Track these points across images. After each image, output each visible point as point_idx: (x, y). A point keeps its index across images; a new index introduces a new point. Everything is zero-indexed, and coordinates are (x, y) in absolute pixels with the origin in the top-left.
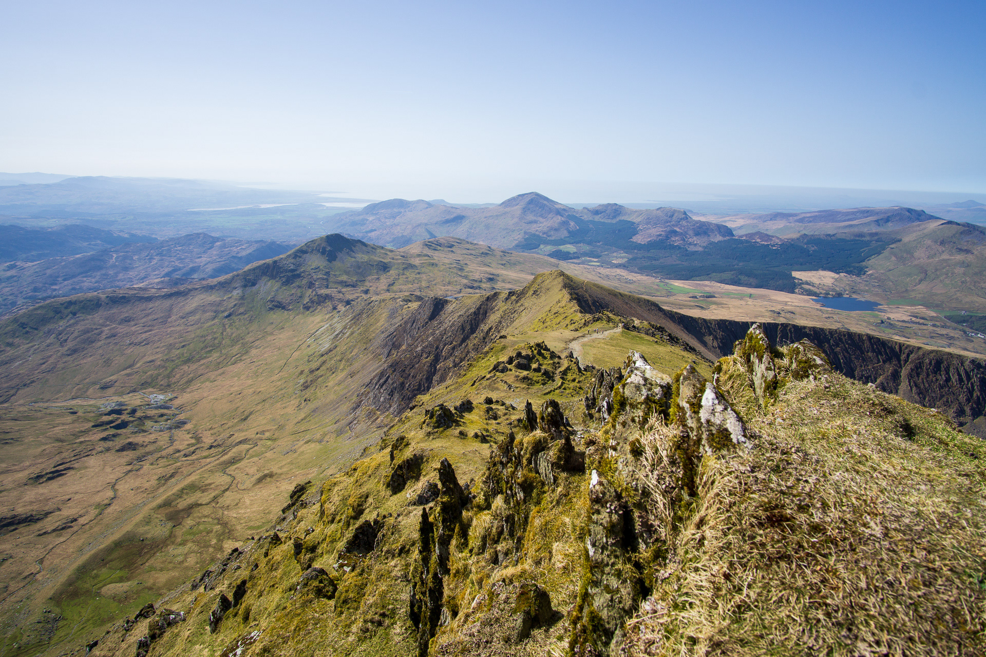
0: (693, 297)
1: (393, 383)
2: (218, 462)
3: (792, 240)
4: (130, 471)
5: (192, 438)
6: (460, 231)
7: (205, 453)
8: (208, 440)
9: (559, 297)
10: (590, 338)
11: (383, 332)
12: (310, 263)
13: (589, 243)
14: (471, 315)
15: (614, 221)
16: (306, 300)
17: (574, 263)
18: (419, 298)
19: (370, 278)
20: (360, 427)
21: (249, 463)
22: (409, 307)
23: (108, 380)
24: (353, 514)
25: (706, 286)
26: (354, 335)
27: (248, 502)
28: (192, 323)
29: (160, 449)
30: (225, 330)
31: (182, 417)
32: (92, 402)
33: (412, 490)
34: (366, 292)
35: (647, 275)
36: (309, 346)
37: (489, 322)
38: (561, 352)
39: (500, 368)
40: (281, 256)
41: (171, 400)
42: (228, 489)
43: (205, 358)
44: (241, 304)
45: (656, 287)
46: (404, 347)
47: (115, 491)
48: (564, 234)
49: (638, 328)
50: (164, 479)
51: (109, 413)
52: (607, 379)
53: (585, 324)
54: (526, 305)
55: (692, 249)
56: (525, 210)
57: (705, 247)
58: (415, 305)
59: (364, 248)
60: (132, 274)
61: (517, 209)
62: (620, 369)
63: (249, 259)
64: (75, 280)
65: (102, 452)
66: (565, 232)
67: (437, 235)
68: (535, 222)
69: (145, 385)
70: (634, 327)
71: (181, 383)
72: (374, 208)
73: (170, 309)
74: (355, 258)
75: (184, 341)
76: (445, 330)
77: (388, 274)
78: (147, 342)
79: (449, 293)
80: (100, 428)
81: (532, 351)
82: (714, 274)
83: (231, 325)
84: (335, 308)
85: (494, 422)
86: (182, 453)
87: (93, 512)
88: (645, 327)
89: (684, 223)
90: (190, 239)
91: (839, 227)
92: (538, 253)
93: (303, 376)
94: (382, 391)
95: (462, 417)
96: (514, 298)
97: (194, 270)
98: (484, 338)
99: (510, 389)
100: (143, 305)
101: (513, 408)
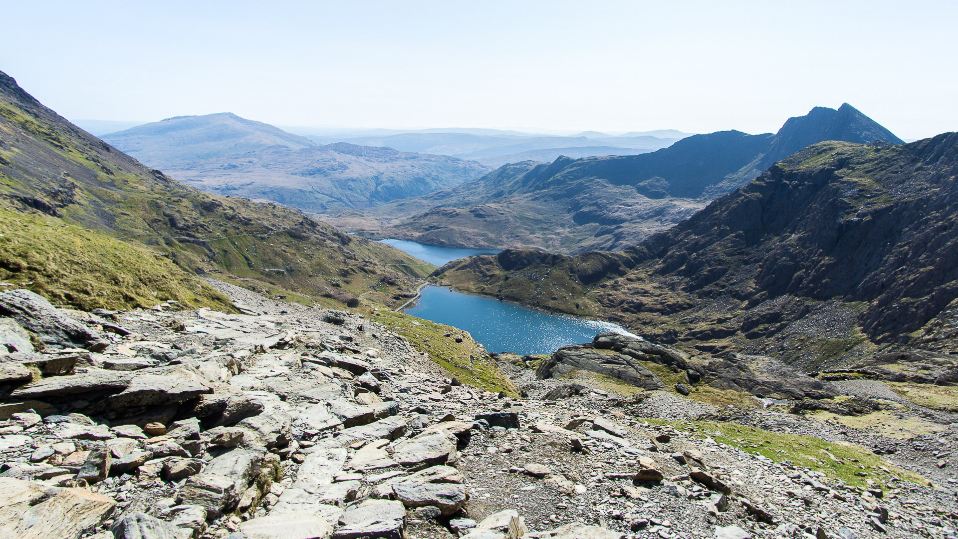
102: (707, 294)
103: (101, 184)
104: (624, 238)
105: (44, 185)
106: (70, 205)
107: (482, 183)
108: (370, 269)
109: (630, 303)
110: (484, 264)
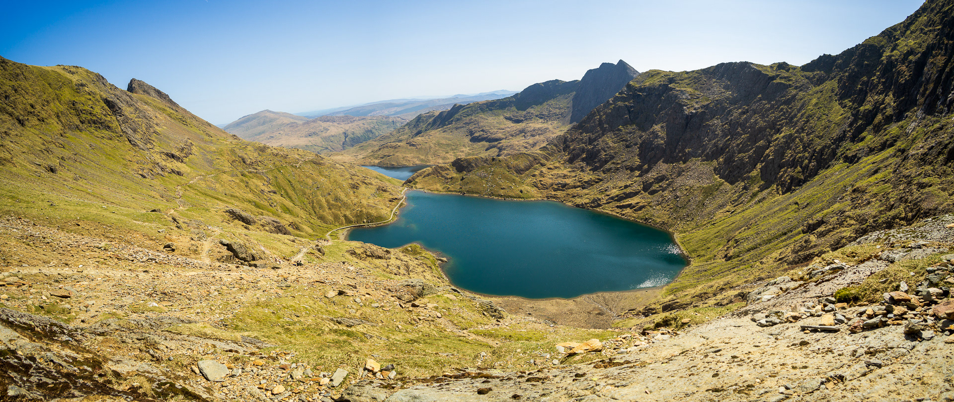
102: (609, 170)
103: (206, 142)
104: (504, 149)
105: (176, 145)
106: (190, 156)
107: (406, 127)
108: (369, 182)
109: (558, 184)
110: (443, 171)
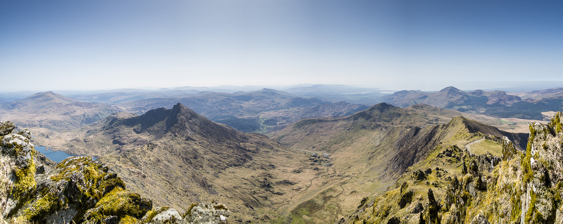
0: (509, 125)
1: (400, 161)
2: (340, 182)
3: (540, 100)
4: (316, 177)
5: (333, 171)
6: (425, 102)
7: (336, 178)
8: (338, 173)
9: (461, 127)
10: (473, 143)
11: (397, 140)
12: (375, 113)
13: (472, 105)
14: (429, 134)
15: (480, 96)
16: (373, 126)
17: (466, 113)
18: (410, 127)
19: (394, 119)
20: (387, 178)
21: (349, 185)
22: (407, 130)
23: (314, 145)
24: (385, 214)
25: (514, 120)
26: (387, 140)
27: (347, 201)
28: (338, 131)
29: (324, 173)
30: (347, 134)
31: (331, 162)
32: (310, 151)
33: (408, 208)
34: (392, 124)
35: (493, 117)
36: (372, 143)
37: (436, 137)
38: (463, 149)
39: (440, 156)
40: (366, 110)
41: (329, 156)
42: (342, 193)
43: (340, 143)
44: (353, 125)
45: (496, 121)
46: (404, 146)
47: (311, 183)
48: (462, 102)
49: (490, 138)
50: (324, 184)
51: (313, 156)
52: (482, 159)
53: (471, 137)
54: (449, 130)
55: (508, 106)
56: (448, 93)
57: (512, 105)
58: (409, 130)
59: (393, 108)
60: (324, 113)
61: (446, 93)
62: (486, 154)
63: (356, 110)
64: (311, 114)
65: (310, 168)
66: (463, 101)
67: (417, 103)
68: (452, 97)
69: (323, 149)
70: (489, 138)
71: (333, 151)
72: (397, 94)
73: (333, 125)
74: (389, 111)
75: (335, 136)
76: (419, 140)
77: (400, 117)
78: (325, 135)
79: (421, 125)
80: (311, 161)
81: (452, 149)
82: (516, 115)
83: (349, 133)
84: (382, 130)
85: (440, 178)
86: (330, 176)
87: (305, 188)
88: (493, 137)
89: (504, 96)
90: (341, 103)
91: (554, 95)
92: (453, 110)
93: (369, 154)
94: (396, 164)
95: (427, 176)
96: (445, 127)
97: (340, 113)
98: (434, 144)
99: (444, 165)
100: (326, 123)
101: (447, 172)
